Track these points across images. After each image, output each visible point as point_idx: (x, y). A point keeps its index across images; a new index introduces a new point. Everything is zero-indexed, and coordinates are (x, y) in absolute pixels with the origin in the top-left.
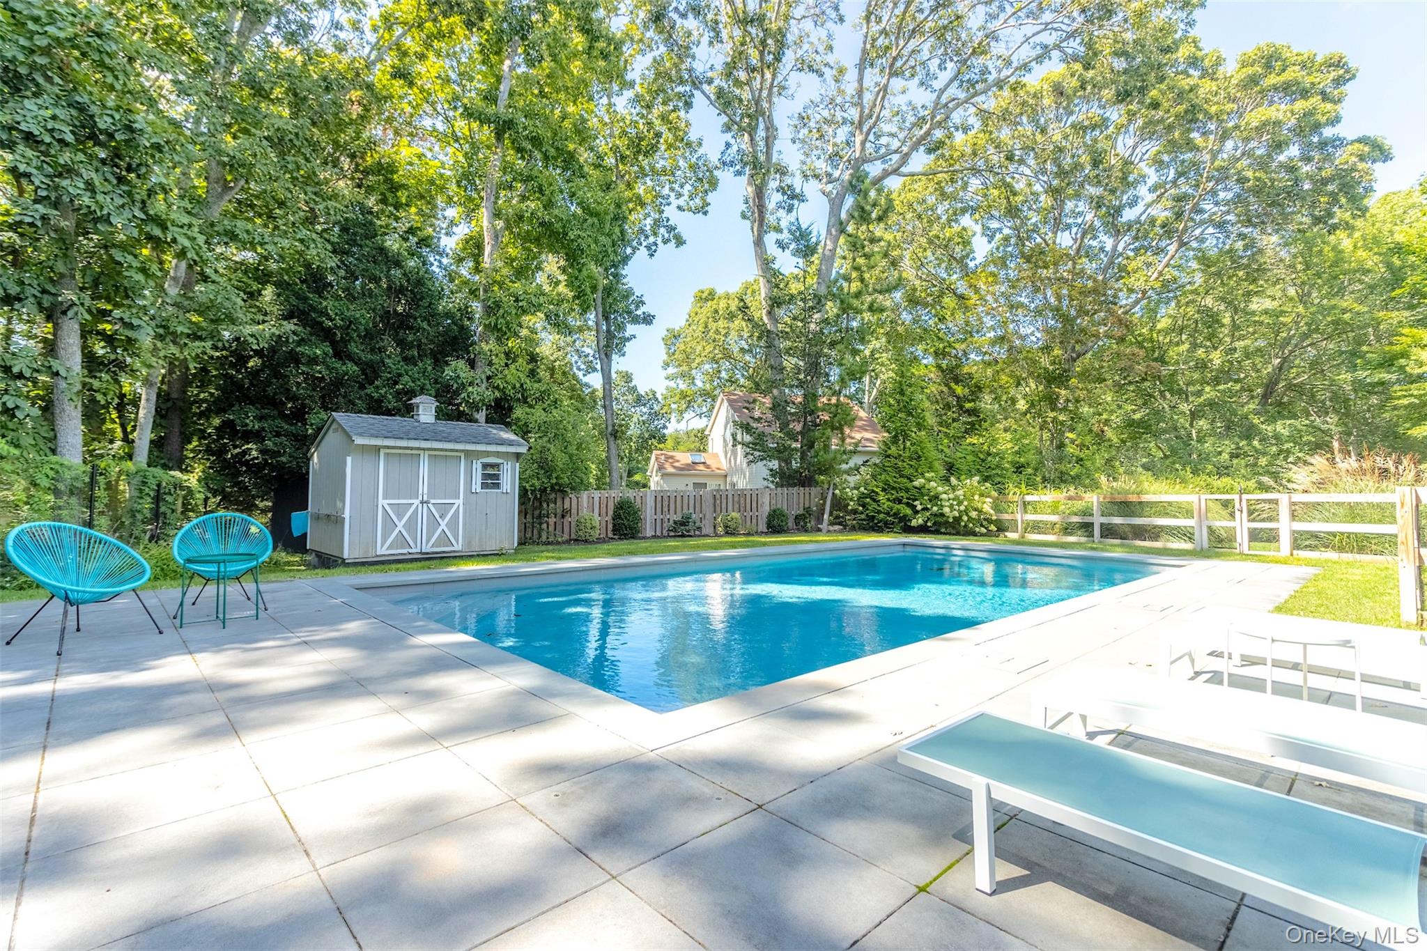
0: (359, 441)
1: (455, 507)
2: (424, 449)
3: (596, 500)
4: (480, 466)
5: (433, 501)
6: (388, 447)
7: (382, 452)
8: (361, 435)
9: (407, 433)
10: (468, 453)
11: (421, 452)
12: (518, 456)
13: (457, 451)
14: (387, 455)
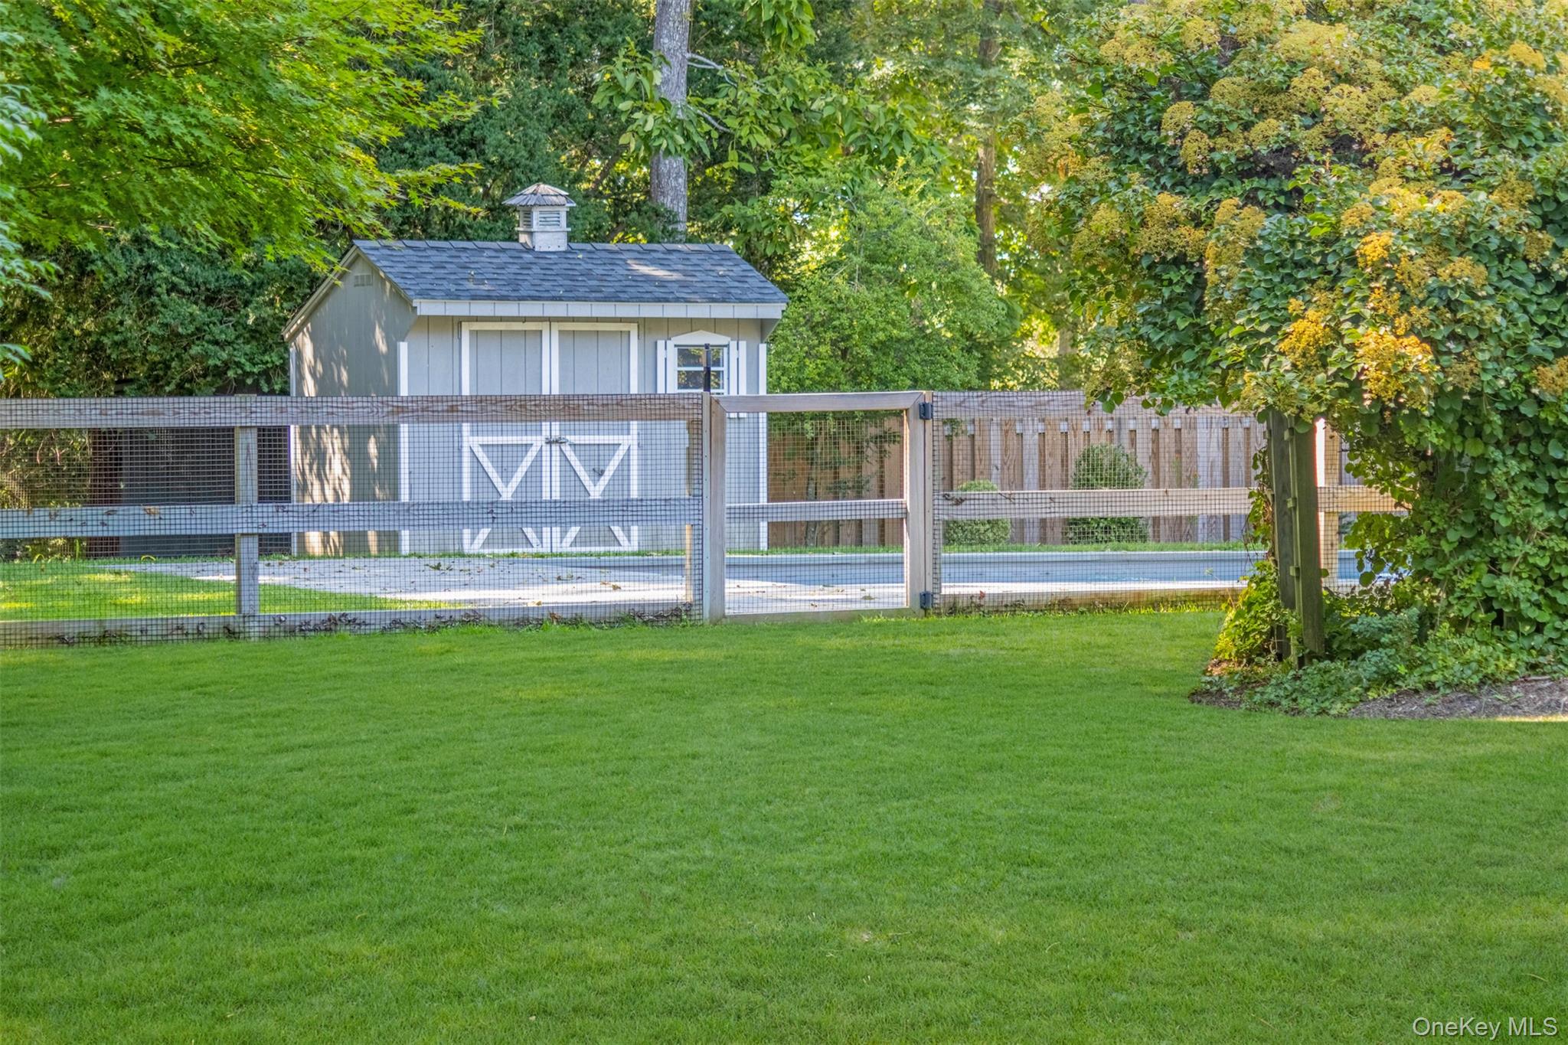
0: (426, 308)
1: (621, 453)
2: (550, 320)
3: (1031, 440)
4: (673, 355)
5: (571, 438)
6: (477, 319)
7: (466, 329)
8: (424, 294)
9: (514, 283)
10: (645, 325)
11: (544, 327)
12: (762, 326)
13: (621, 320)
14: (475, 334)
